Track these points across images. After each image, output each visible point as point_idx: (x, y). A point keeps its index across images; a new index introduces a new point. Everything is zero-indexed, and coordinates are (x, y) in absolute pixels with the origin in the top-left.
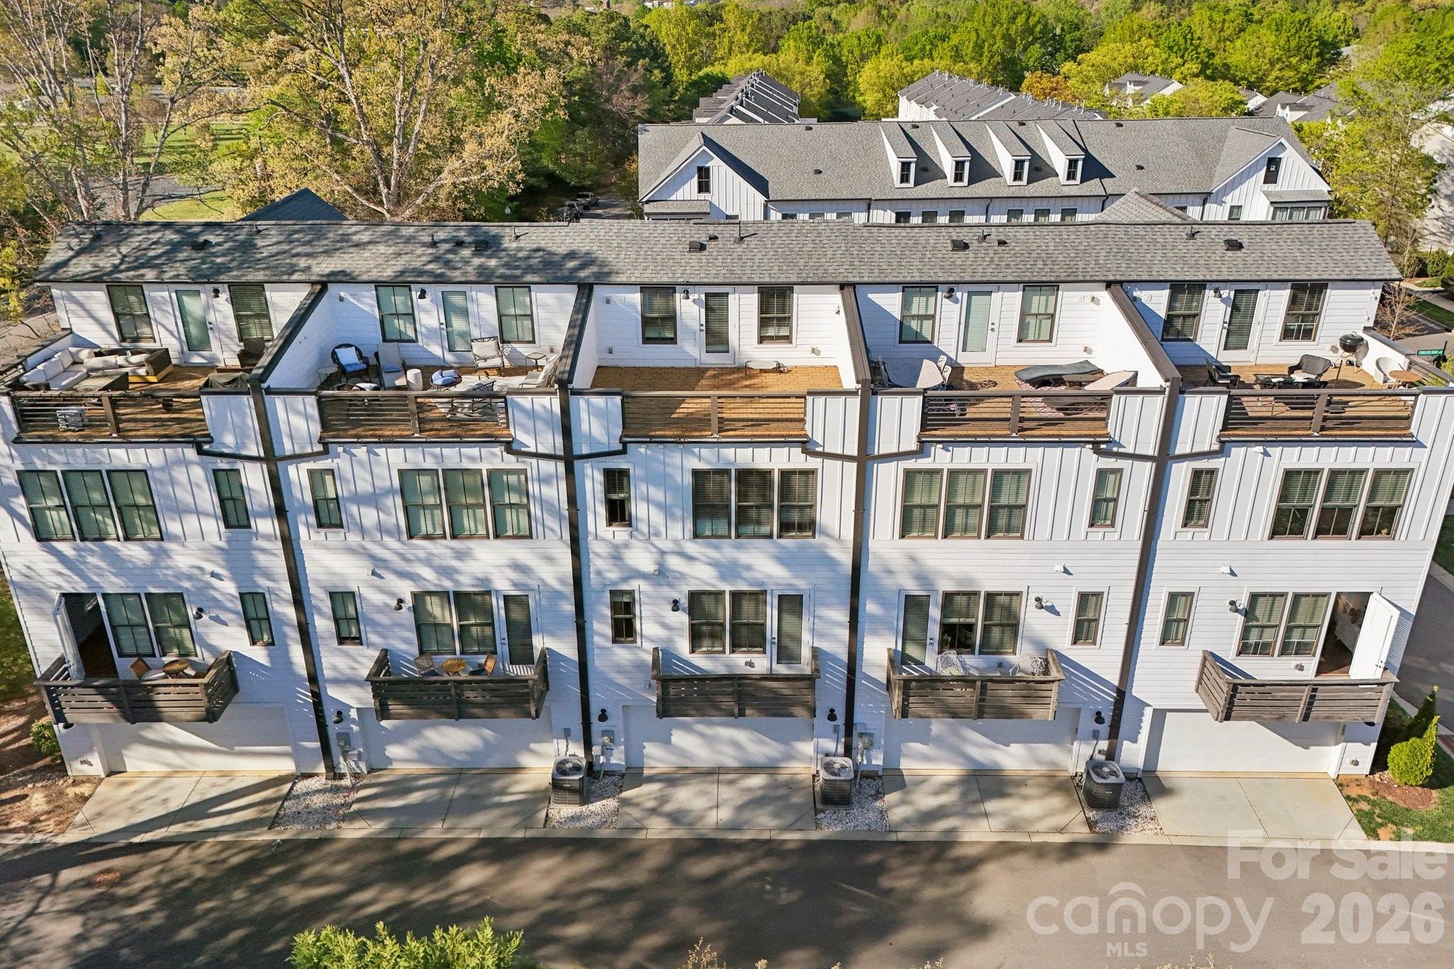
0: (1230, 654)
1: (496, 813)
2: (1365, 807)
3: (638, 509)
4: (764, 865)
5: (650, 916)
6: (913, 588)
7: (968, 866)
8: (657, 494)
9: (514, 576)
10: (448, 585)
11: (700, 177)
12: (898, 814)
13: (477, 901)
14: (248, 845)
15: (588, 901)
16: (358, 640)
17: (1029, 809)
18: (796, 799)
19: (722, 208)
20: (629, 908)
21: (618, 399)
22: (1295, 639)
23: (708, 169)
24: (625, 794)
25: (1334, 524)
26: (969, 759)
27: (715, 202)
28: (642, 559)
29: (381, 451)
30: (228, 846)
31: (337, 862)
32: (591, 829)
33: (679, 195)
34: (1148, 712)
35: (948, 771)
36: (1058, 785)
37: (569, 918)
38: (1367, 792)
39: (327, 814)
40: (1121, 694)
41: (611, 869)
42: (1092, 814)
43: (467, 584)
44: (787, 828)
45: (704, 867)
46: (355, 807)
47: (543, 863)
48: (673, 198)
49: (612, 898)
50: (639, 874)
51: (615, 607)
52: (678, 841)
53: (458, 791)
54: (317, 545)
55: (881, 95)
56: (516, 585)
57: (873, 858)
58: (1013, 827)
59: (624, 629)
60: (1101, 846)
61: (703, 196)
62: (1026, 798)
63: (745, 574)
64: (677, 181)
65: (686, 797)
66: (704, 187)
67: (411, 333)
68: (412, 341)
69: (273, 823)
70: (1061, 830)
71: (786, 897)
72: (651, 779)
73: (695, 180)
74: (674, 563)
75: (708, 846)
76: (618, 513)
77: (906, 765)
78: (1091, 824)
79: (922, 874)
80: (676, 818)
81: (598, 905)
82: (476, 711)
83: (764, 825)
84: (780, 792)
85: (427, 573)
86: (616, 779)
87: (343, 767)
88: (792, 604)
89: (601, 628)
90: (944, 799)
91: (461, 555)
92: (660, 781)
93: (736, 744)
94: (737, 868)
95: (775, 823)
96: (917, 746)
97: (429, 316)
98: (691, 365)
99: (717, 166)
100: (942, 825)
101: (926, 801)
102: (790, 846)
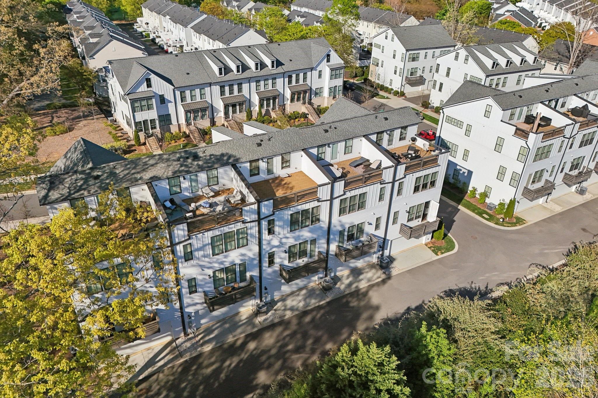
0: (406, 223)
1: (243, 327)
2: (433, 249)
3: (277, 229)
4: (322, 312)
5: (305, 336)
6: (340, 229)
7: (366, 294)
8: (281, 223)
9: (241, 258)
10: (222, 266)
11: (147, 82)
12: (343, 287)
13: (259, 352)
14: (178, 365)
15: (287, 339)
16: (196, 292)
17: (370, 275)
18: (318, 292)
19: (157, 92)
20: (299, 336)
21: (272, 201)
22: (417, 215)
23: (150, 79)
24: (275, 308)
25: (425, 186)
26: (351, 267)
27: (154, 91)
28: (275, 242)
29: (206, 233)
30: (173, 367)
31: (210, 358)
32: (272, 320)
33: (140, 90)
34: (390, 242)
35: (346, 272)
36: (372, 266)
37: (286, 345)
38: (432, 245)
39: (194, 347)
40: (385, 239)
41: (285, 329)
42: (383, 271)
43: (227, 265)
44: (320, 301)
45: (308, 319)
46: (201, 341)
47: (267, 335)
48: (138, 91)
49: (293, 335)
50: (293, 327)
51: (269, 257)
52: (296, 315)
53: (227, 326)
54: (185, 267)
55: (133, 7)
56: (241, 260)
57: (344, 300)
58: (369, 280)
59: (271, 262)
60: (389, 277)
61: (149, 89)
62: (367, 272)
63: (302, 238)
64: (138, 84)
65: (290, 303)
66: (149, 85)
67: (179, 190)
68: (179, 193)
69: (181, 355)
70: (379, 277)
71: (333, 317)
72: (278, 301)
73: (145, 83)
74: (284, 240)
75: (305, 313)
76: (271, 232)
77: (338, 274)
78: (384, 273)
79: (357, 300)
80: (292, 309)
81: (291, 338)
82: (238, 300)
83: (314, 302)
84: (312, 293)
85: (216, 265)
86: (269, 305)
87: (189, 331)
88: (313, 242)
89: (265, 264)
90: (351, 279)
91: (226, 257)
92: (281, 301)
93: (296, 284)
94: (316, 315)
95: (317, 301)
96: (340, 268)
97: (185, 184)
98: (263, 180)
99: (153, 77)
100: (354, 286)
101: (347, 282)
102: (325, 305)
